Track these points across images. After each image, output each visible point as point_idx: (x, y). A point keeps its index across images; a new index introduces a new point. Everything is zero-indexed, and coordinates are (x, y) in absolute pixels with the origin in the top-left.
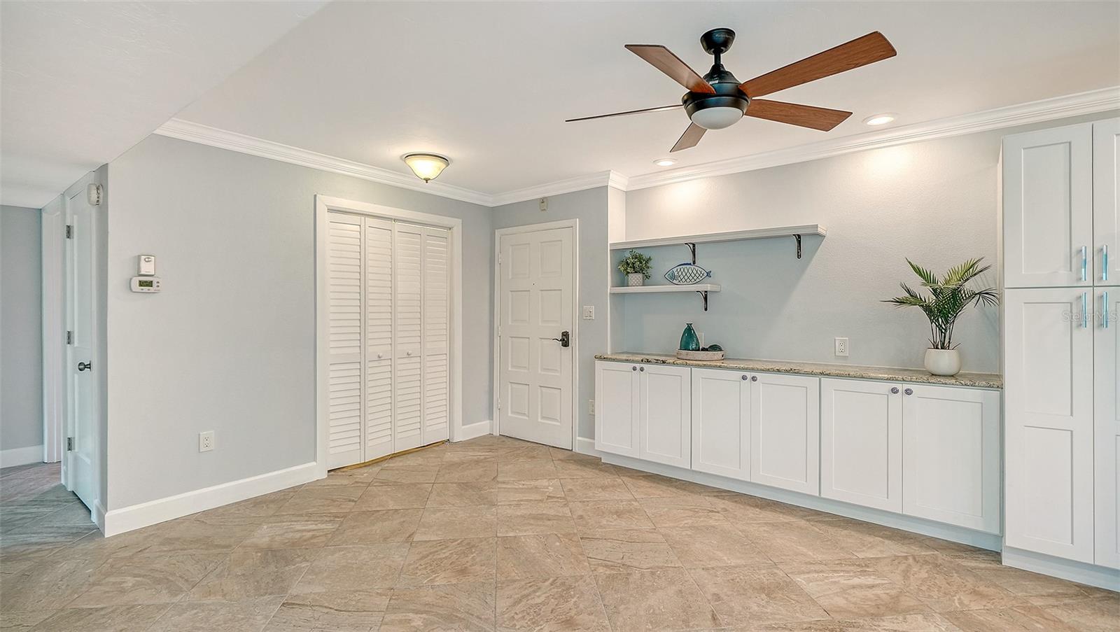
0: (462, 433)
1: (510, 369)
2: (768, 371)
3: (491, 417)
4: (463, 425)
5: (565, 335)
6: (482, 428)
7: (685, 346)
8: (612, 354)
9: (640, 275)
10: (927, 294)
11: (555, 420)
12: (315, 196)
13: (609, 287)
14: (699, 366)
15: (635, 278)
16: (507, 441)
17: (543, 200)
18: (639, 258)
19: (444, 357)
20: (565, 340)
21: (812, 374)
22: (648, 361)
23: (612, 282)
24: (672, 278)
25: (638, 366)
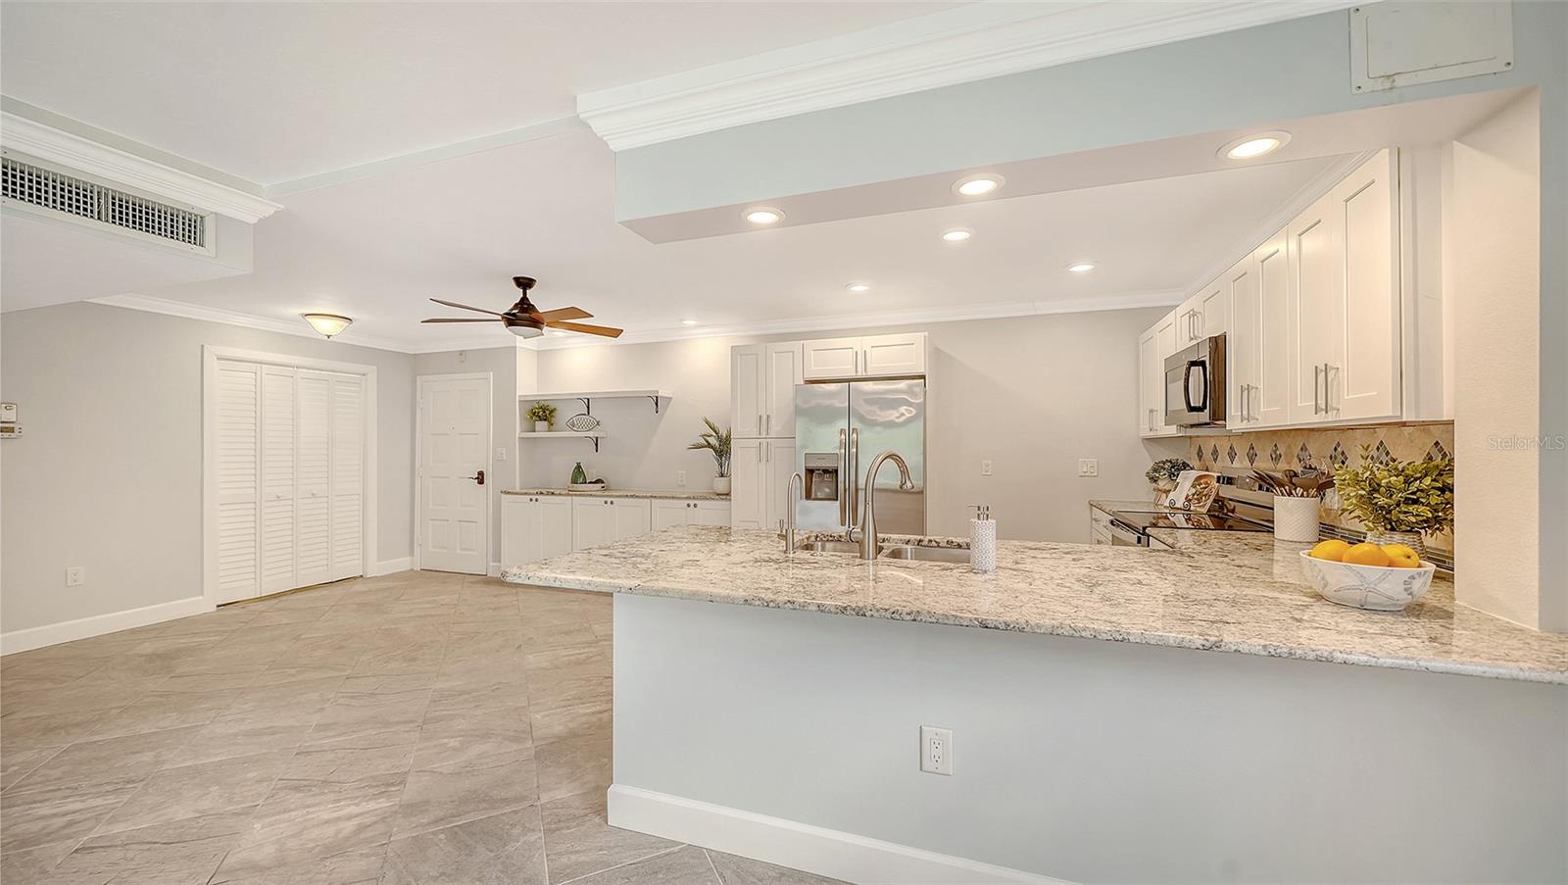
0: (377, 568)
1: (431, 507)
2: (621, 496)
3: (411, 552)
4: (379, 560)
5: (481, 474)
6: (402, 563)
7: (575, 482)
8: (521, 489)
9: (546, 423)
10: (713, 441)
11: (473, 550)
12: (203, 346)
13: (518, 432)
14: (576, 495)
15: (541, 425)
16: (428, 573)
17: (461, 353)
18: (544, 409)
19: (357, 497)
20: (481, 478)
21: (646, 497)
22: (541, 493)
23: (521, 427)
24: (572, 426)
25: (534, 497)
